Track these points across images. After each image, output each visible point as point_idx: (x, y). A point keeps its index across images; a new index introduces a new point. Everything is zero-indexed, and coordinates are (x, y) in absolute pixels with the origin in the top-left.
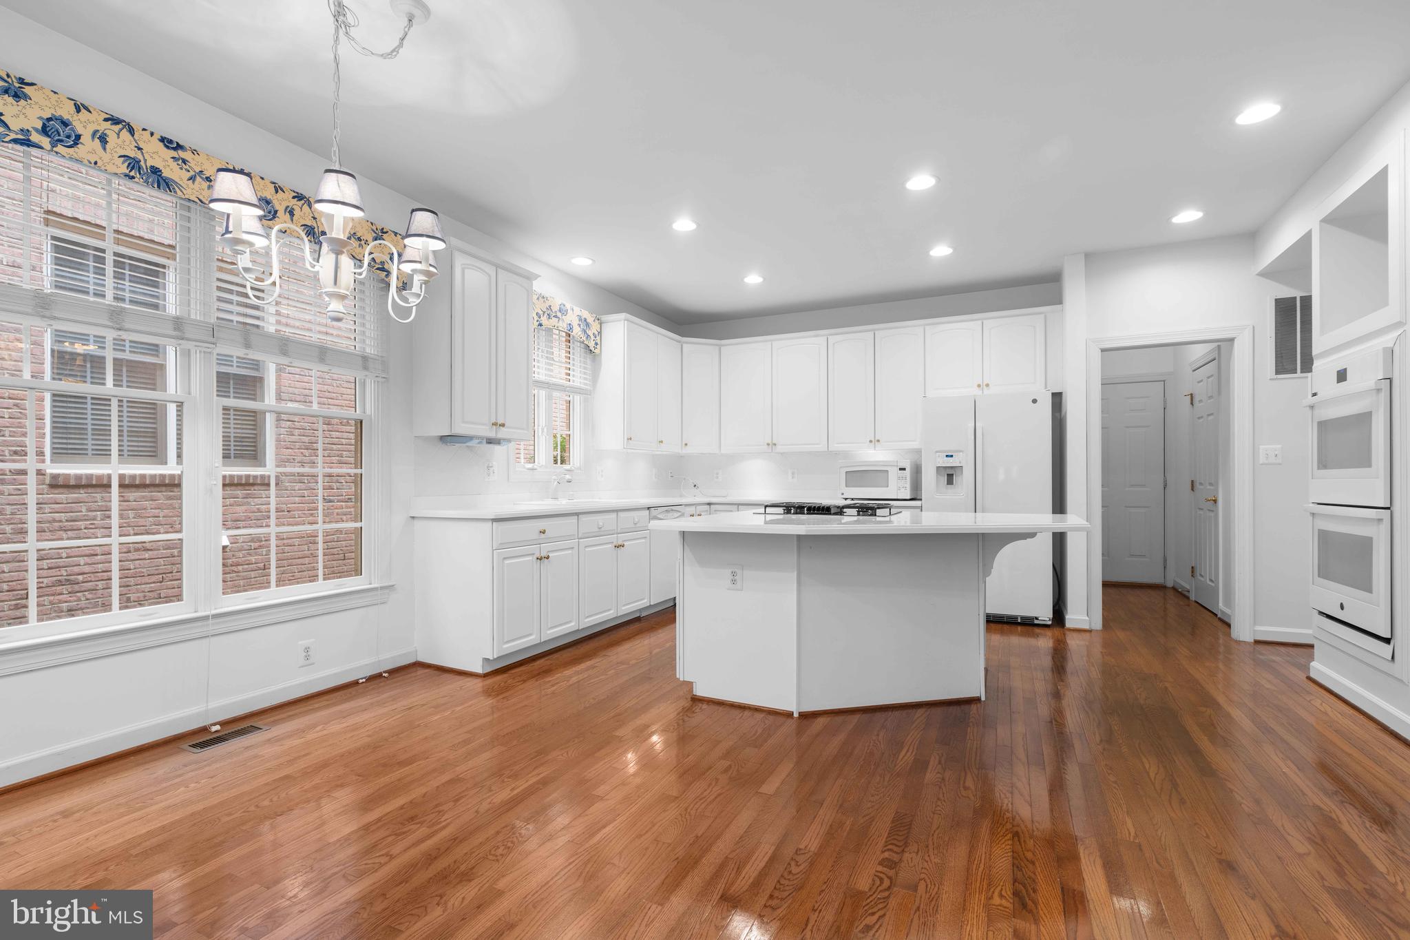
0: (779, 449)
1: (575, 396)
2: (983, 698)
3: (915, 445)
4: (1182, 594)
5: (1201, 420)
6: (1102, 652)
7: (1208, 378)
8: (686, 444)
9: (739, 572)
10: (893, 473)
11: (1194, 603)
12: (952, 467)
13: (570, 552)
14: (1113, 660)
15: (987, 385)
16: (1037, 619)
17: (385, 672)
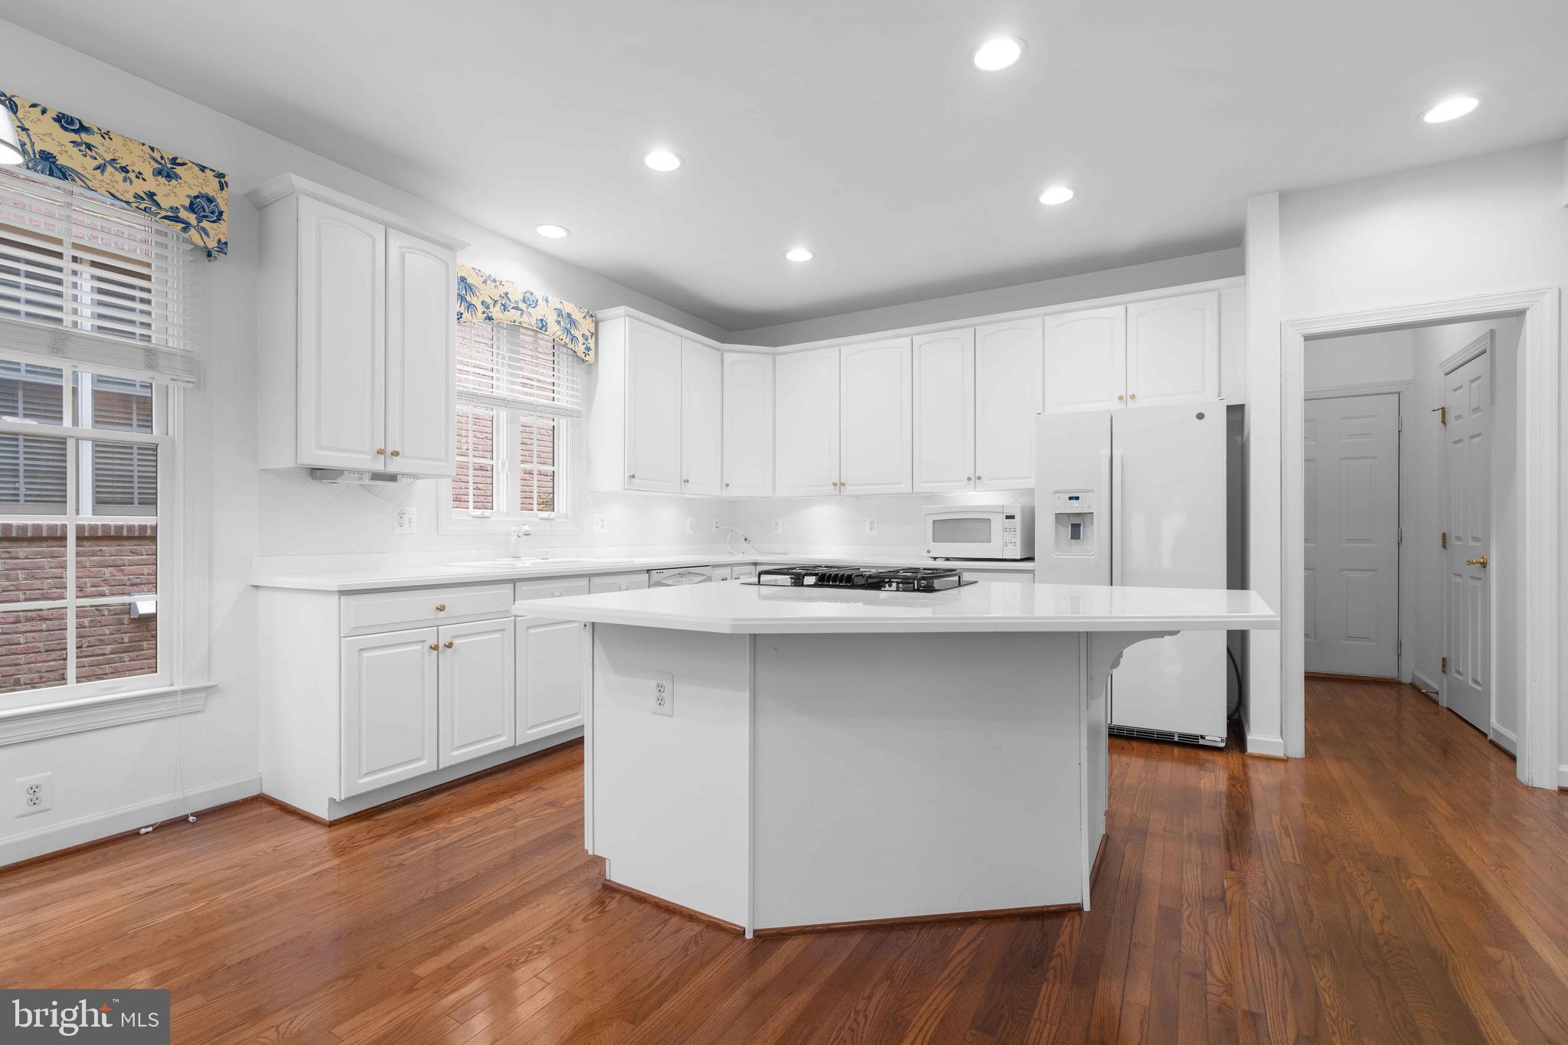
0: (849, 490)
1: (561, 420)
2: (1087, 907)
3: (1030, 483)
4: (1429, 699)
5: (1460, 445)
6: (1303, 805)
7: (1472, 381)
8: (727, 485)
9: (668, 685)
10: (998, 523)
11: (1445, 711)
12: (1078, 515)
13: (499, 635)
14: (1321, 823)
15: (1133, 397)
16: (1203, 737)
17: (192, 815)
